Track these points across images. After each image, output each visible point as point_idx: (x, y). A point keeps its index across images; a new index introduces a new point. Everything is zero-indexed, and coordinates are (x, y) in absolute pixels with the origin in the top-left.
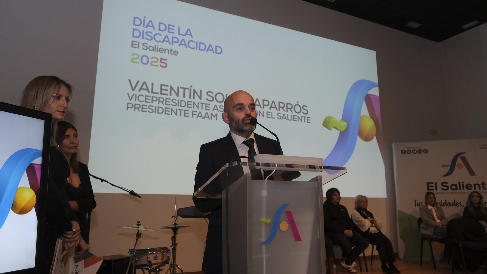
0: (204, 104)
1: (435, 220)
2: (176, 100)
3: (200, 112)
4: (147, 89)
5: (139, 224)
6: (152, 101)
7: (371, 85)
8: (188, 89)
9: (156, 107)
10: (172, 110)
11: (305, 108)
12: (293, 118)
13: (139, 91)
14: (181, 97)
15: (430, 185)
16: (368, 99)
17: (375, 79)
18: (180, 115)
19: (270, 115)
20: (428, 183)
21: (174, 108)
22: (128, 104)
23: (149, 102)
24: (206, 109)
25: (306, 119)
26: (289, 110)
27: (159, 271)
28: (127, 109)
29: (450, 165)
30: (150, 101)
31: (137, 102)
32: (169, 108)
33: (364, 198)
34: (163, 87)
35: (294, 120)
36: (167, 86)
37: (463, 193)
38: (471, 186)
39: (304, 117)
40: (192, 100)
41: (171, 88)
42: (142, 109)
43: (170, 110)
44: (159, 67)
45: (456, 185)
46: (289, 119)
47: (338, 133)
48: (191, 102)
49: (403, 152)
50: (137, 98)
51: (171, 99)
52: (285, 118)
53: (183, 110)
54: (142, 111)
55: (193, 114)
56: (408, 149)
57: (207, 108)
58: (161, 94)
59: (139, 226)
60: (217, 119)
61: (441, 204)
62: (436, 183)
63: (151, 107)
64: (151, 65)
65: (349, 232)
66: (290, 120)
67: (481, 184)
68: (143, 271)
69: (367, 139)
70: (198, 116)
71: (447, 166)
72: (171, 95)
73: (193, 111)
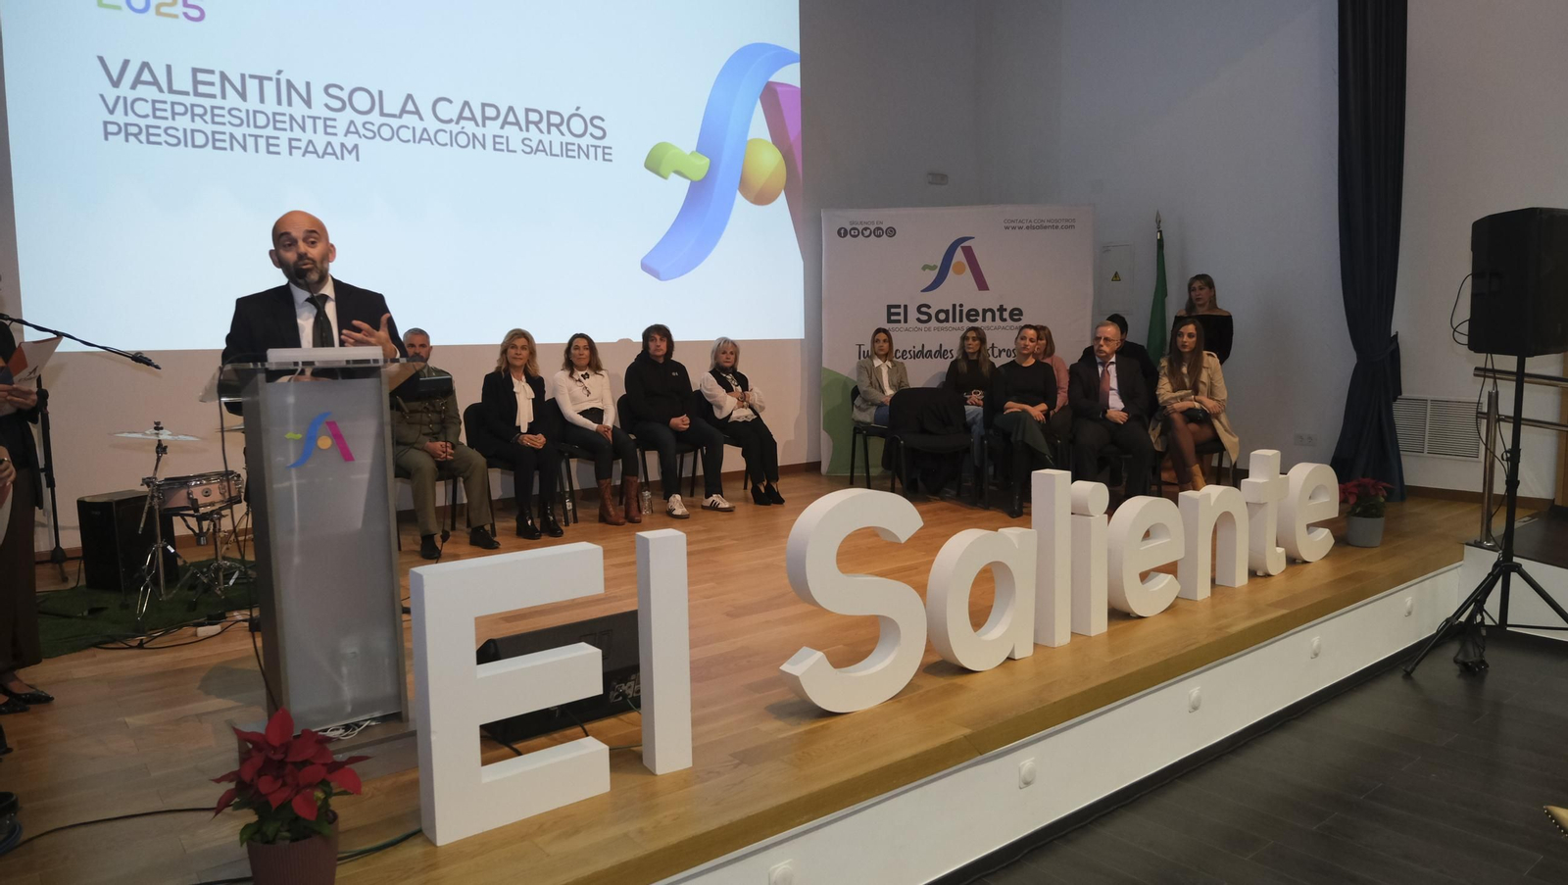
0: (320, 118)
1: (883, 392)
2: (240, 111)
3: (310, 142)
4: (155, 83)
5: (158, 427)
6: (174, 114)
7: (781, 57)
8: (270, 79)
9: (185, 130)
10: (232, 136)
11: (597, 122)
12: (566, 150)
13: (133, 87)
14: (253, 101)
15: (893, 310)
16: (771, 95)
17: (792, 42)
18: (257, 151)
19: (502, 143)
20: (889, 307)
21: (238, 133)
22: (106, 123)
23: (166, 118)
24: (326, 133)
25: (600, 151)
26: (553, 129)
27: (219, 519)
28: (106, 139)
29: (939, 265)
30: (168, 114)
31: (132, 118)
32: (224, 133)
33: (730, 345)
34: (201, 77)
35: (567, 156)
36: (212, 72)
37: (959, 329)
38: (977, 314)
39: (596, 147)
40: (285, 108)
41: (224, 77)
42: (149, 136)
43: (227, 137)
44: (182, 17)
45: (947, 312)
46: (553, 153)
47: (684, 185)
48: (284, 114)
49: (842, 233)
50: (129, 106)
51: (227, 109)
52: (544, 151)
53: (262, 136)
54: (149, 142)
55: (291, 148)
56: (854, 226)
57: (329, 130)
58: (197, 94)
59: (161, 431)
60: (358, 159)
61: (912, 353)
62: (906, 306)
63: (170, 132)
64: (158, 13)
65: (682, 422)
66: (558, 156)
67: (998, 310)
68: (185, 521)
69: (762, 198)
70: (306, 152)
71: (933, 268)
72: (224, 96)
73: (290, 140)
